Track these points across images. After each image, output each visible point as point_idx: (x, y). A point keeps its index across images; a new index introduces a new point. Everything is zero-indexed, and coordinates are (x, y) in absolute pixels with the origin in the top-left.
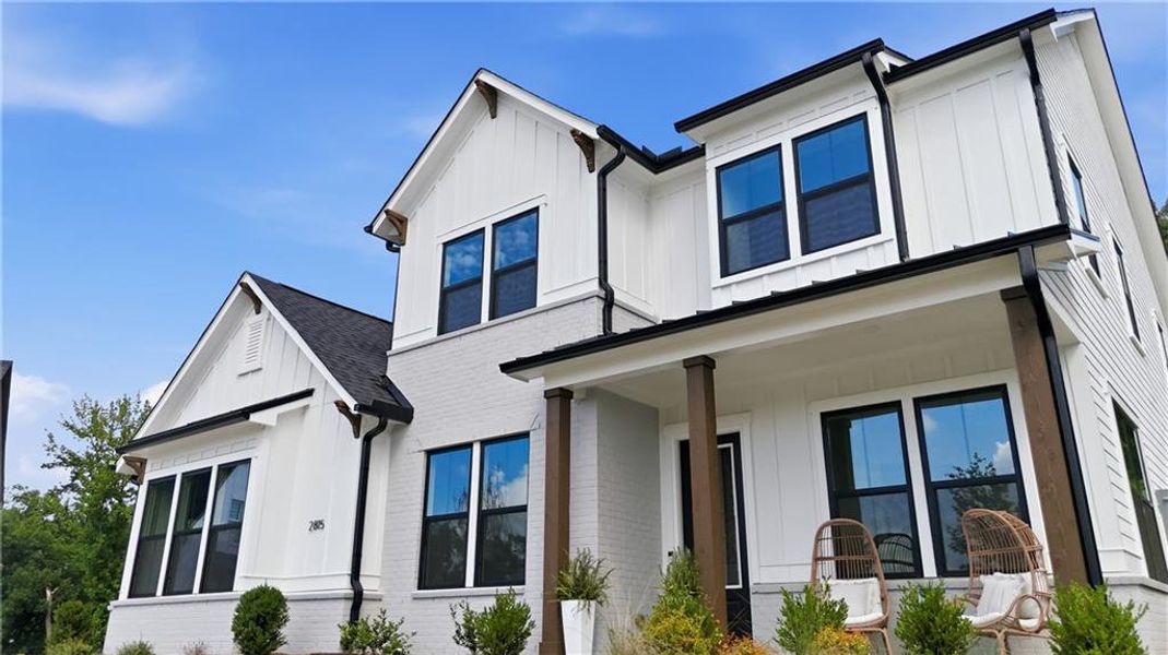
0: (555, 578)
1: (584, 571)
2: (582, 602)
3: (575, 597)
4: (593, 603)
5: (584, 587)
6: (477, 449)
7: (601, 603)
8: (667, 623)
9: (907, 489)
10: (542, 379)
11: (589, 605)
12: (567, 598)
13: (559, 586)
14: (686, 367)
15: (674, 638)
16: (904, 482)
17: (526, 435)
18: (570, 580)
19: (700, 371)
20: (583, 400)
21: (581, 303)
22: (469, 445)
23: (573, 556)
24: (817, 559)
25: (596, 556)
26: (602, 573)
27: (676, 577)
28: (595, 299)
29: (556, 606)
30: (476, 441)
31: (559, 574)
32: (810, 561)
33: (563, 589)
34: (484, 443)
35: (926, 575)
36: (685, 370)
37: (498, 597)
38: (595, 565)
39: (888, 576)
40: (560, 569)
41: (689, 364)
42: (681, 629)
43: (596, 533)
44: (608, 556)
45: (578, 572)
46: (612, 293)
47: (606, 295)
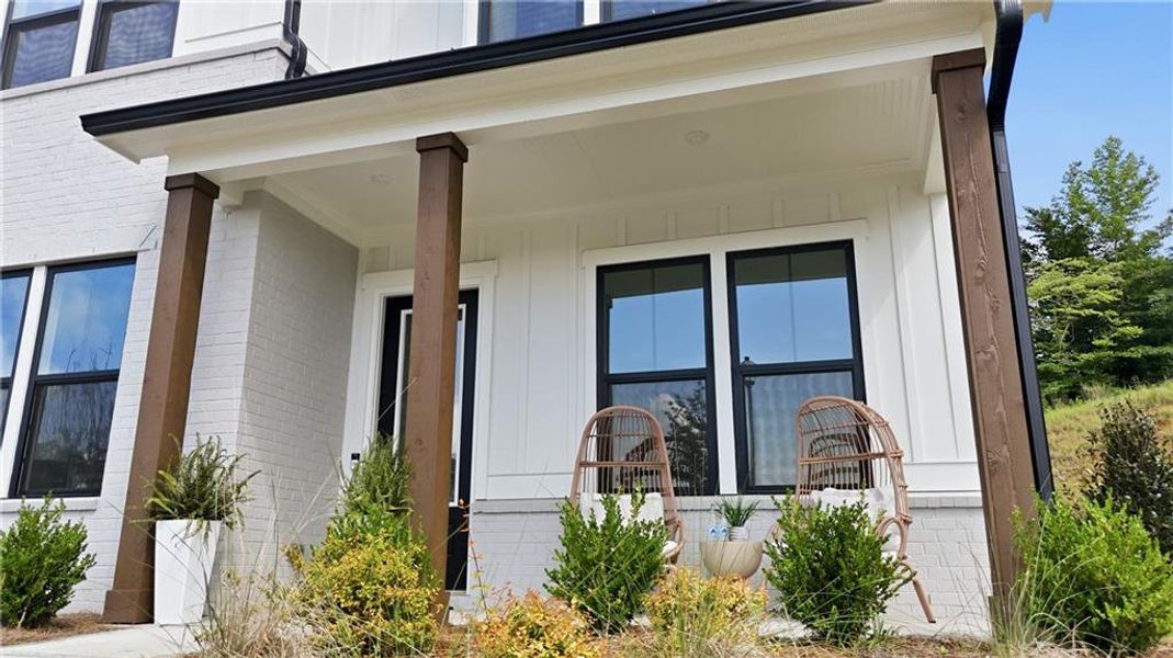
0: (150, 482)
1: (205, 474)
2: (195, 523)
3: (183, 514)
4: (216, 525)
5: (202, 498)
6: (39, 277)
7: (230, 525)
8: (354, 560)
9: (706, 375)
10: (166, 157)
11: (208, 528)
12: (168, 517)
13: (156, 496)
14: (419, 151)
15: (366, 590)
16: (703, 365)
17: (129, 259)
18: (178, 487)
19: (443, 160)
20: (236, 208)
21: (251, 57)
22: (26, 271)
23: (188, 449)
24: (583, 464)
25: (230, 448)
26: (238, 476)
27: (368, 484)
28: (275, 53)
29: (146, 531)
30: (40, 265)
31: (159, 476)
32: (572, 467)
33: (162, 502)
34: (54, 268)
35: (721, 492)
36: (419, 155)
37: (24, 513)
38: (227, 465)
39: (678, 492)
40: (159, 469)
41: (426, 146)
42: (382, 571)
43: (236, 415)
44: (254, 453)
45: (195, 473)
46: (304, 50)
47: (294, 52)
